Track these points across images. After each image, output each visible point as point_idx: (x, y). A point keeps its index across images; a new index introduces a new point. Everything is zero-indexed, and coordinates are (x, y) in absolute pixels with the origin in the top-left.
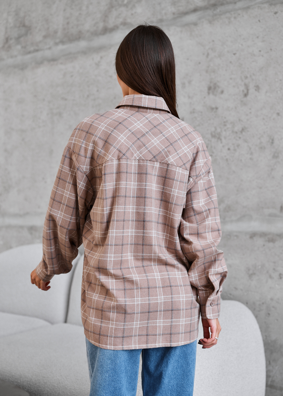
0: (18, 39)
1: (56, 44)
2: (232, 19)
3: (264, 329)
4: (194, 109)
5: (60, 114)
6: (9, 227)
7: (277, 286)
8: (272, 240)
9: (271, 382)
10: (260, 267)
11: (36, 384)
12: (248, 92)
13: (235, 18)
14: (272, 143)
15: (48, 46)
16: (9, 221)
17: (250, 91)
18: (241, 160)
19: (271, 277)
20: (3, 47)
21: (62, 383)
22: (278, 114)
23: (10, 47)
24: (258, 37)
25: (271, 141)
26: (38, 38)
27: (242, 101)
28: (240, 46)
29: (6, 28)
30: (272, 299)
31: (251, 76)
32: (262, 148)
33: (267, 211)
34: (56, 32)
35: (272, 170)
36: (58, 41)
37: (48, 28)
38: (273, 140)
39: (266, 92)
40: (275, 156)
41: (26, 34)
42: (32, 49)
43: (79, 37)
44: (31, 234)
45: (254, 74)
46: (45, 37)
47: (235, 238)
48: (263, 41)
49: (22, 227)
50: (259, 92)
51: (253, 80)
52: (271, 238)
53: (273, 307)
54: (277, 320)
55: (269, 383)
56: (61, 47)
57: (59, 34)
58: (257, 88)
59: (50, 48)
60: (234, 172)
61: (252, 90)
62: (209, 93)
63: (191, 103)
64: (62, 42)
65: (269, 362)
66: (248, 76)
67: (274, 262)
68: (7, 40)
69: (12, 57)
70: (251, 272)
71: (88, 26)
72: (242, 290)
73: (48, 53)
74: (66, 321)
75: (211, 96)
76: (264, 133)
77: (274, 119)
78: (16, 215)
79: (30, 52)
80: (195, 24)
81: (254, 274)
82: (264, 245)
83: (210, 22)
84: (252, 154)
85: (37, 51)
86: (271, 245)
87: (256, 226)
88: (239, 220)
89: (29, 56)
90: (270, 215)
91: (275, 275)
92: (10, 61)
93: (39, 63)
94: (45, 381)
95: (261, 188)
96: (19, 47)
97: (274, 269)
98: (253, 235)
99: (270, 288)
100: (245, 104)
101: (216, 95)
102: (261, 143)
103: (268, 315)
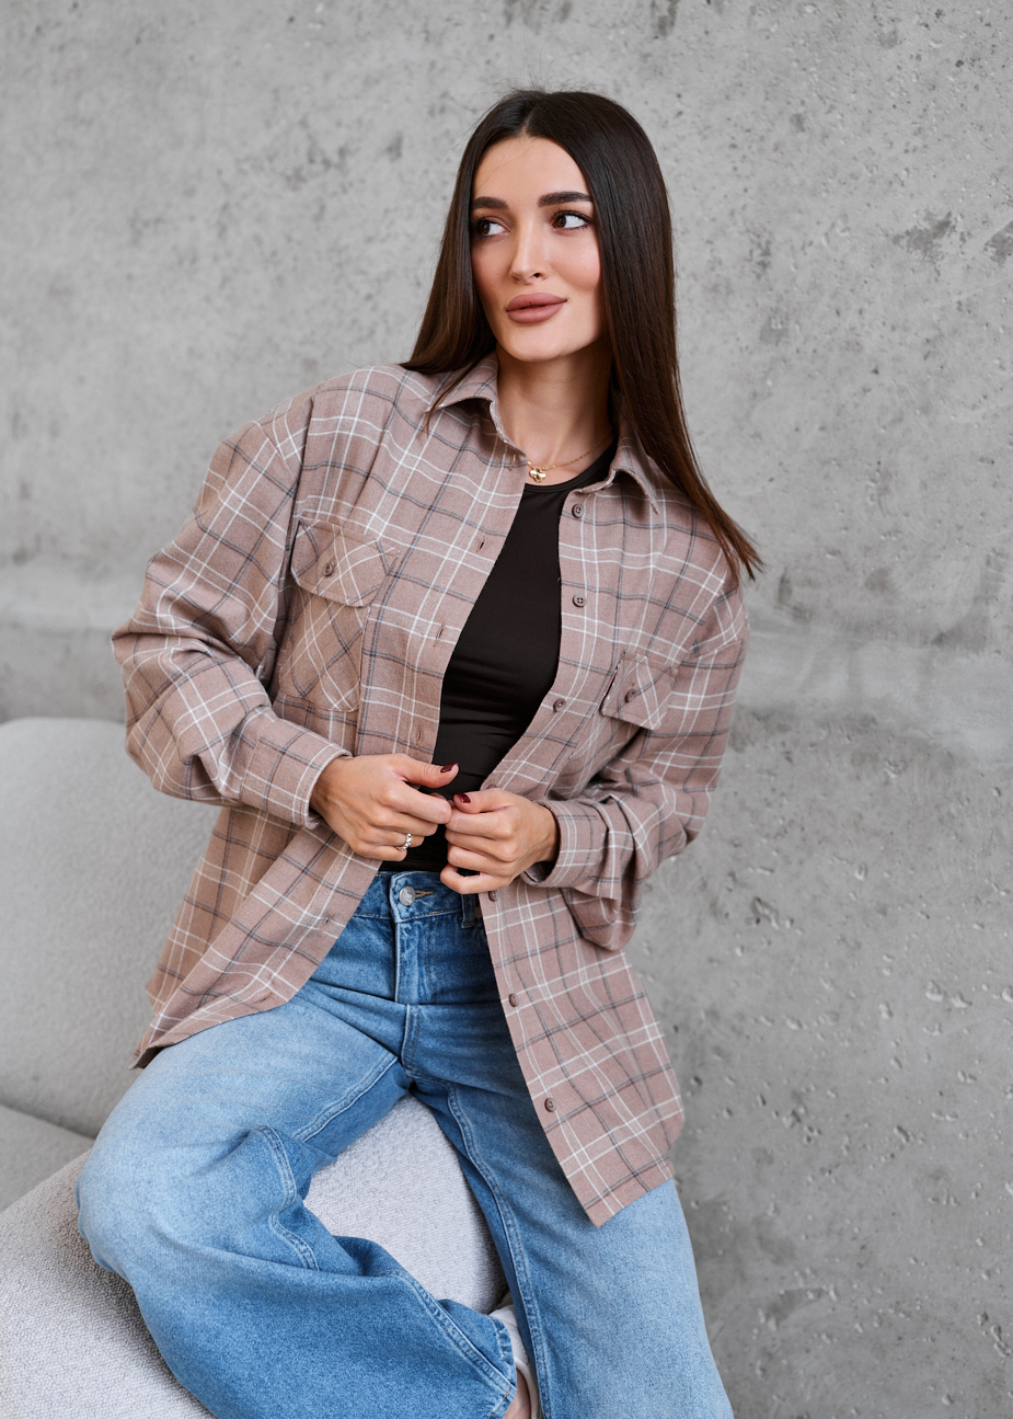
4: (444, 95)
7: (738, 951)
12: (672, 11)
14: (764, 265)
19: (715, 909)
22: (798, 121)
27: (645, 57)
30: (713, 1014)
32: (719, 291)
35: (755, 397)
38: (767, 253)
39: (753, 11)
40: (772, 334)
53: (718, 1050)
54: (729, 1112)
62: (509, 18)
63: (433, 65)
67: (736, 844)
75: (519, 30)
76: (732, 213)
77: (776, 148)
91: (736, 904)
97: (732, 875)
99: (711, 960)
100: (658, 72)
101: (537, 27)
102: (716, 263)
103: (693, 1082)
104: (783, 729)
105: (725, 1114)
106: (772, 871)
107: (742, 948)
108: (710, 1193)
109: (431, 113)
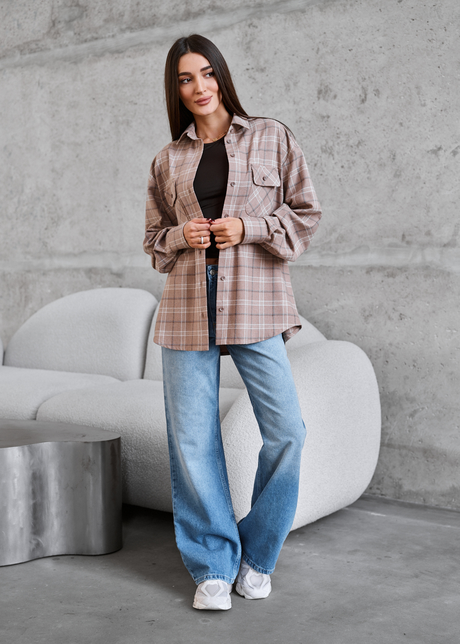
0: (69, 22)
1: (122, 31)
2: (348, 7)
3: (382, 378)
4: (300, 118)
5: (128, 123)
6: (59, 270)
7: (396, 328)
8: (392, 275)
9: (388, 440)
10: (377, 307)
11: (122, 431)
12: (365, 97)
13: (351, 5)
14: (394, 159)
15: (111, 34)
16: (58, 262)
17: (369, 97)
18: (357, 180)
19: (390, 318)
20: (49, 32)
21: (154, 427)
22: (401, 124)
23: (58, 33)
24: (378, 30)
25: (392, 156)
26: (98, 21)
27: (359, 108)
28: (357, 40)
29: (53, 8)
30: (391, 344)
31: (369, 78)
32: (382, 166)
33: (386, 241)
34: (121, 15)
35: (393, 191)
36: (124, 27)
37: (111, 10)
38: (394, 156)
39: (388, 97)
40: (397, 175)
41: (81, 17)
42: (89, 36)
43: (153, 22)
44: (90, 278)
45: (373, 76)
46: (107, 21)
47: (349, 273)
48: (385, 35)
49: (77, 270)
50: (378, 97)
51: (372, 82)
52: (391, 272)
53: (392, 353)
54: (396, 368)
55: (386, 442)
56: (128, 35)
57: (126, 18)
58: (377, 92)
59: (113, 36)
60: (348, 194)
61: (371, 95)
62: (319, 98)
63: (296, 110)
64: (130, 29)
65: (385, 418)
66: (367, 77)
67: (394, 301)
68: (54, 23)
69: (61, 46)
70: (367, 313)
71: (164, 9)
72: (356, 335)
73: (110, 43)
74: (142, 377)
75: (322, 101)
76: (385, 146)
77: (396, 131)
78: (68, 255)
79: (86, 41)
80: (303, 11)
81: (371, 315)
82: (382, 281)
83: (321, 10)
84: (369, 172)
85: (97, 39)
86: (391, 280)
87: (374, 258)
88: (353, 252)
89: (85, 45)
90: (390, 245)
91: (395, 316)
92: (58, 52)
93: (99, 55)
94: (133, 427)
95: (379, 213)
96: (71, 33)
97: (394, 309)
98: (370, 270)
99: (389, 331)
100: (362, 112)
101: (327, 101)
102: (381, 159)
103: (386, 363)
104: (405, 271)
105: (395, 369)
106: (404, 306)
107: (398, 327)
108: (392, 389)
109: (297, 122)
